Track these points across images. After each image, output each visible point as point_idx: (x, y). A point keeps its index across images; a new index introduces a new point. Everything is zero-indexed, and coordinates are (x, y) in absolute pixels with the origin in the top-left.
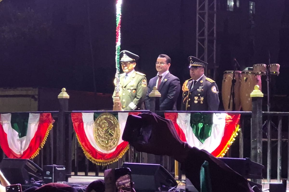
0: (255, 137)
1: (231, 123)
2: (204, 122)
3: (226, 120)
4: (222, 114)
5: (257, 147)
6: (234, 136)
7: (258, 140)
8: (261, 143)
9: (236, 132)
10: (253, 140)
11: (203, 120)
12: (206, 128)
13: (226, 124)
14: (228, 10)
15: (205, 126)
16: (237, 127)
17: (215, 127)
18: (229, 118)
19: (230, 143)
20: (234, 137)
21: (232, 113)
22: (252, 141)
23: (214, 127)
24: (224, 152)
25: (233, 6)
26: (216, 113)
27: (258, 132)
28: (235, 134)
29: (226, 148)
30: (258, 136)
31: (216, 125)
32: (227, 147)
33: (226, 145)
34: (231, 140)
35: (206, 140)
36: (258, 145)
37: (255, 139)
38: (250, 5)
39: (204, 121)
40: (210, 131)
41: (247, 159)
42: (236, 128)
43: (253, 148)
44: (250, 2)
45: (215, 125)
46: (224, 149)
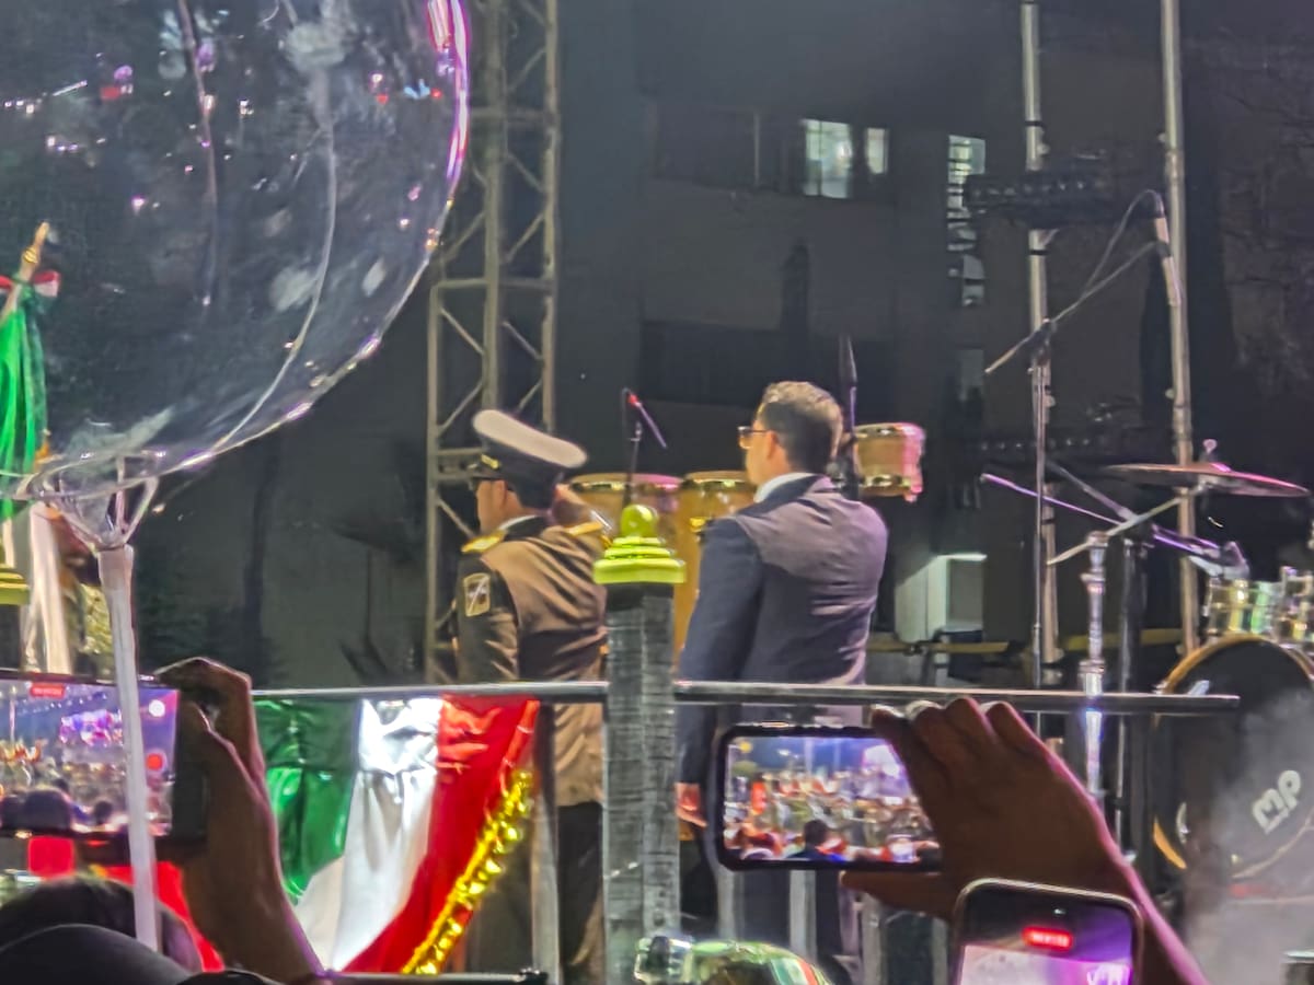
0: (628, 848)
1: (471, 759)
2: (302, 761)
3: (444, 740)
4: (413, 702)
5: (640, 910)
6: (492, 845)
7: (649, 869)
8: (671, 886)
9: (508, 819)
10: (616, 873)
11: (294, 747)
12: (313, 802)
13: (438, 769)
14: (811, 191)
15: (313, 785)
16: (509, 787)
17: (371, 792)
18: (461, 731)
19: (466, 890)
20: (491, 854)
21: (483, 696)
22: (609, 875)
23: (366, 792)
24: (430, 954)
25: (847, 166)
26: (375, 698)
27: (649, 813)
28: (501, 832)
29: (446, 927)
30: (648, 846)
31: (378, 778)
32: (451, 921)
33: (447, 909)
34: (475, 876)
35: (315, 879)
36: (651, 898)
37: (633, 865)
38: (952, 156)
39: (303, 752)
40: (342, 820)
41: (528, 974)
42: (505, 793)
43: (616, 924)
44: (954, 139)
45: (370, 777)
46: (434, 933)
